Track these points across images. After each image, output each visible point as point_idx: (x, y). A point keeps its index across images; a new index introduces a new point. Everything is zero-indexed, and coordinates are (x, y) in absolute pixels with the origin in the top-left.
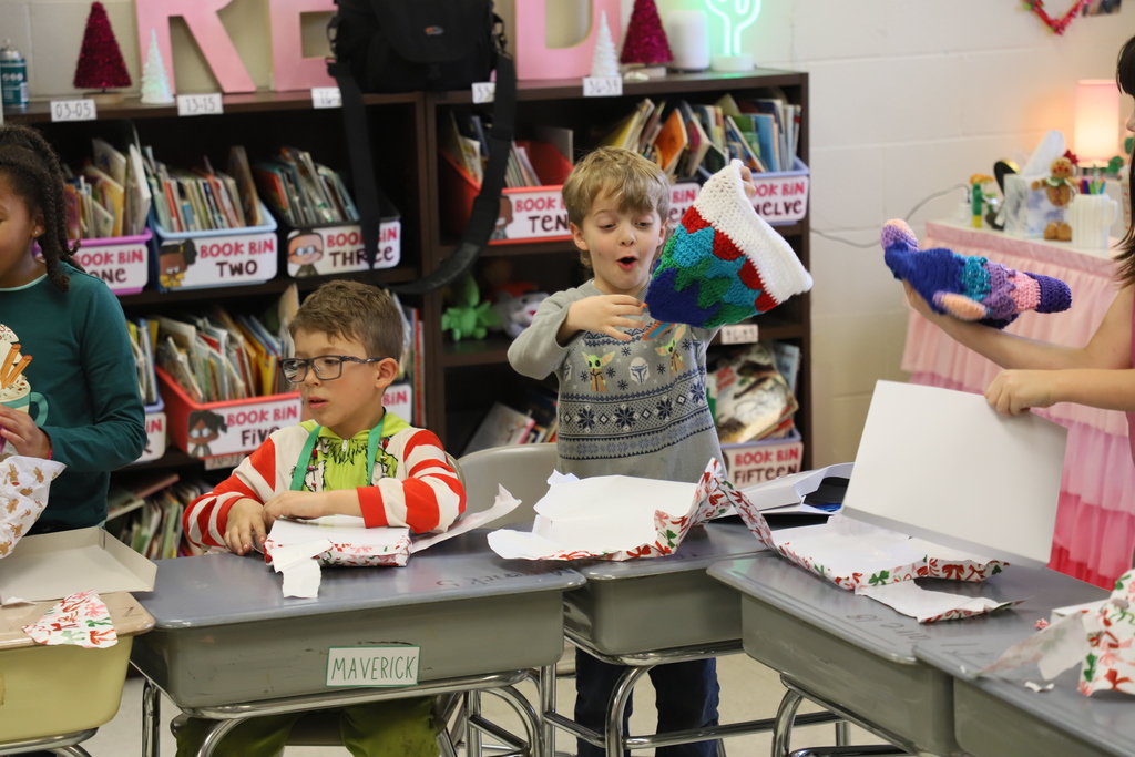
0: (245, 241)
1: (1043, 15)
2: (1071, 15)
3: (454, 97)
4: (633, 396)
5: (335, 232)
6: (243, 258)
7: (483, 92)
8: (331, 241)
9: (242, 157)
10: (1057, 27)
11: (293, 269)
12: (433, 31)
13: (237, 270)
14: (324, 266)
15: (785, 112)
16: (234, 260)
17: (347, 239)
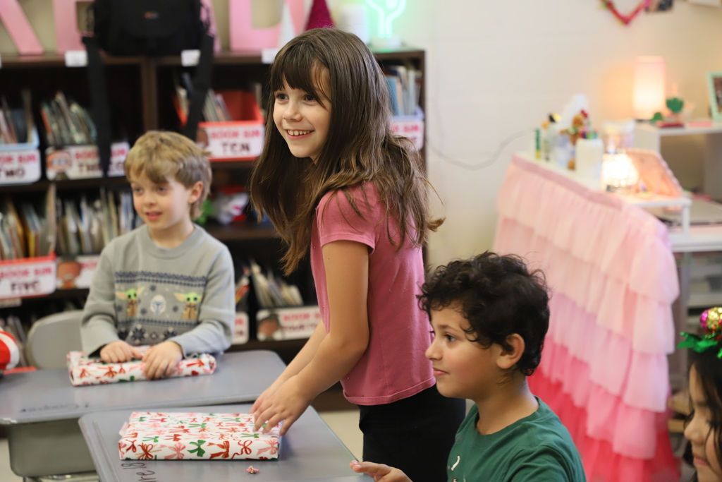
0: (15, 155)
1: (615, 12)
2: (636, 12)
3: (169, 60)
4: (148, 321)
5: (80, 150)
6: (14, 165)
7: (190, 57)
8: (78, 156)
9: (27, 97)
10: (626, 21)
11: (51, 174)
12: (150, 15)
13: (10, 173)
14: (74, 173)
15: (408, 77)
16: (9, 167)
17: (89, 155)
